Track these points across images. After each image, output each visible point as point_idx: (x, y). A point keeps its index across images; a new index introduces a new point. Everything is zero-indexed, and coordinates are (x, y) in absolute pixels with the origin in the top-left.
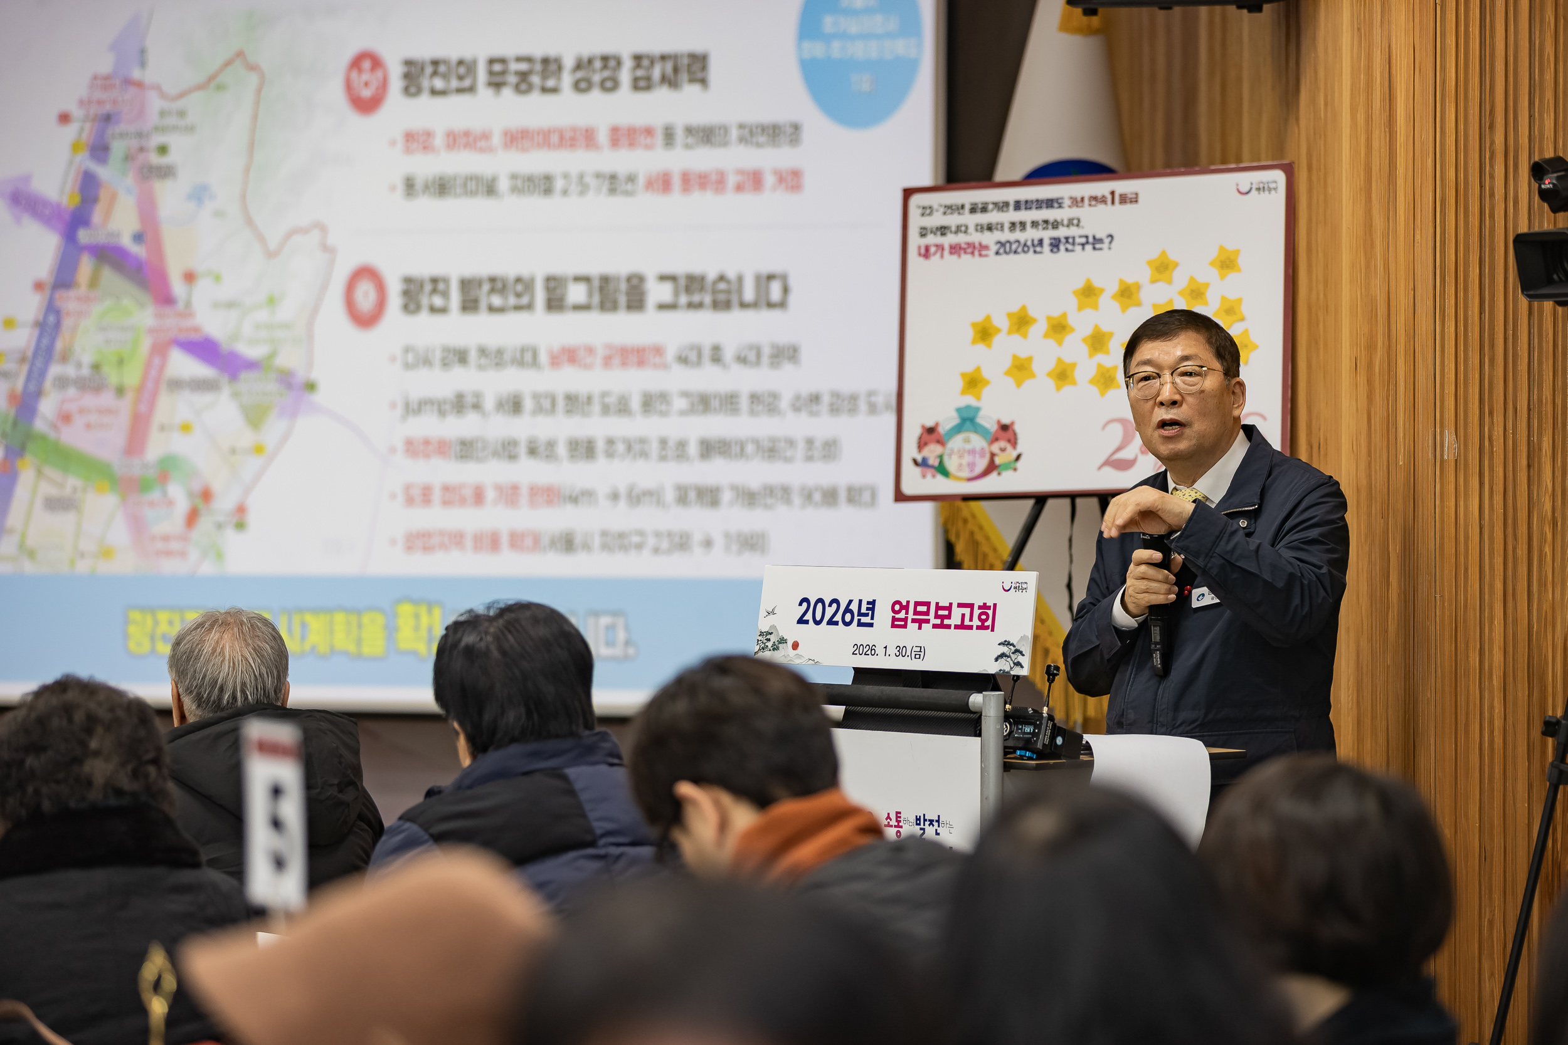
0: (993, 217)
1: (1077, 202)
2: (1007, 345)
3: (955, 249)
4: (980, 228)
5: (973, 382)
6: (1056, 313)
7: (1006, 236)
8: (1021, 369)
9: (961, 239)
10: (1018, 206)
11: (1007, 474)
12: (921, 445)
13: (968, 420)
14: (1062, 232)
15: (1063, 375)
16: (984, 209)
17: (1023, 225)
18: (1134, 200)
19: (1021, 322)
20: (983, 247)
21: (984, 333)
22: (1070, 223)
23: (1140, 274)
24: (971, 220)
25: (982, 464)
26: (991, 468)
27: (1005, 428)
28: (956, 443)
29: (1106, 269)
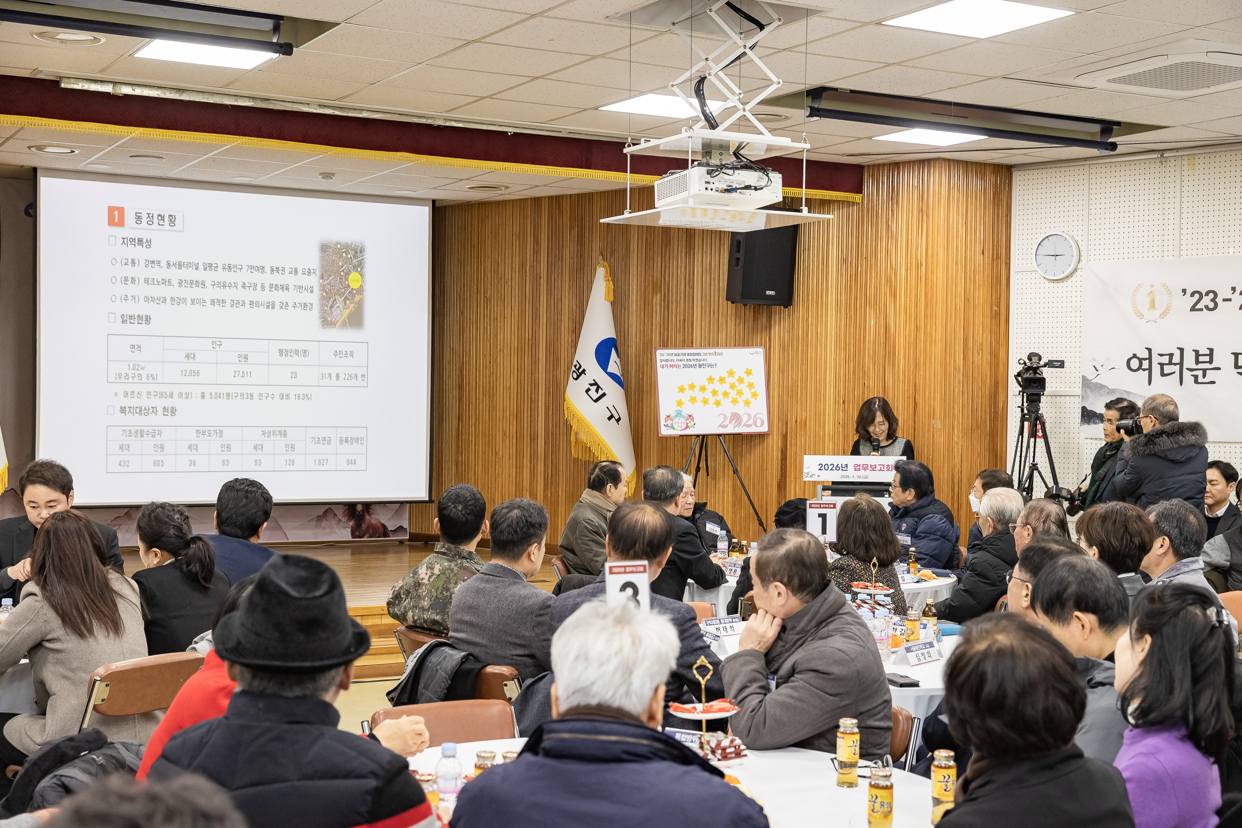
0: (681, 357)
1: (705, 354)
2: (688, 393)
3: (671, 366)
4: (678, 360)
5: (680, 403)
6: (702, 385)
7: (685, 363)
8: (693, 400)
9: (672, 363)
10: (688, 355)
11: (692, 429)
12: (666, 421)
13: (679, 414)
14: (702, 362)
15: (705, 402)
16: (679, 355)
17: (690, 360)
18: (722, 354)
19: (692, 387)
20: (679, 366)
21: (682, 390)
22: (704, 360)
23: (725, 375)
24: (676, 358)
25: (684, 426)
26: (687, 427)
27: (690, 416)
28: (676, 420)
29: (715, 373)
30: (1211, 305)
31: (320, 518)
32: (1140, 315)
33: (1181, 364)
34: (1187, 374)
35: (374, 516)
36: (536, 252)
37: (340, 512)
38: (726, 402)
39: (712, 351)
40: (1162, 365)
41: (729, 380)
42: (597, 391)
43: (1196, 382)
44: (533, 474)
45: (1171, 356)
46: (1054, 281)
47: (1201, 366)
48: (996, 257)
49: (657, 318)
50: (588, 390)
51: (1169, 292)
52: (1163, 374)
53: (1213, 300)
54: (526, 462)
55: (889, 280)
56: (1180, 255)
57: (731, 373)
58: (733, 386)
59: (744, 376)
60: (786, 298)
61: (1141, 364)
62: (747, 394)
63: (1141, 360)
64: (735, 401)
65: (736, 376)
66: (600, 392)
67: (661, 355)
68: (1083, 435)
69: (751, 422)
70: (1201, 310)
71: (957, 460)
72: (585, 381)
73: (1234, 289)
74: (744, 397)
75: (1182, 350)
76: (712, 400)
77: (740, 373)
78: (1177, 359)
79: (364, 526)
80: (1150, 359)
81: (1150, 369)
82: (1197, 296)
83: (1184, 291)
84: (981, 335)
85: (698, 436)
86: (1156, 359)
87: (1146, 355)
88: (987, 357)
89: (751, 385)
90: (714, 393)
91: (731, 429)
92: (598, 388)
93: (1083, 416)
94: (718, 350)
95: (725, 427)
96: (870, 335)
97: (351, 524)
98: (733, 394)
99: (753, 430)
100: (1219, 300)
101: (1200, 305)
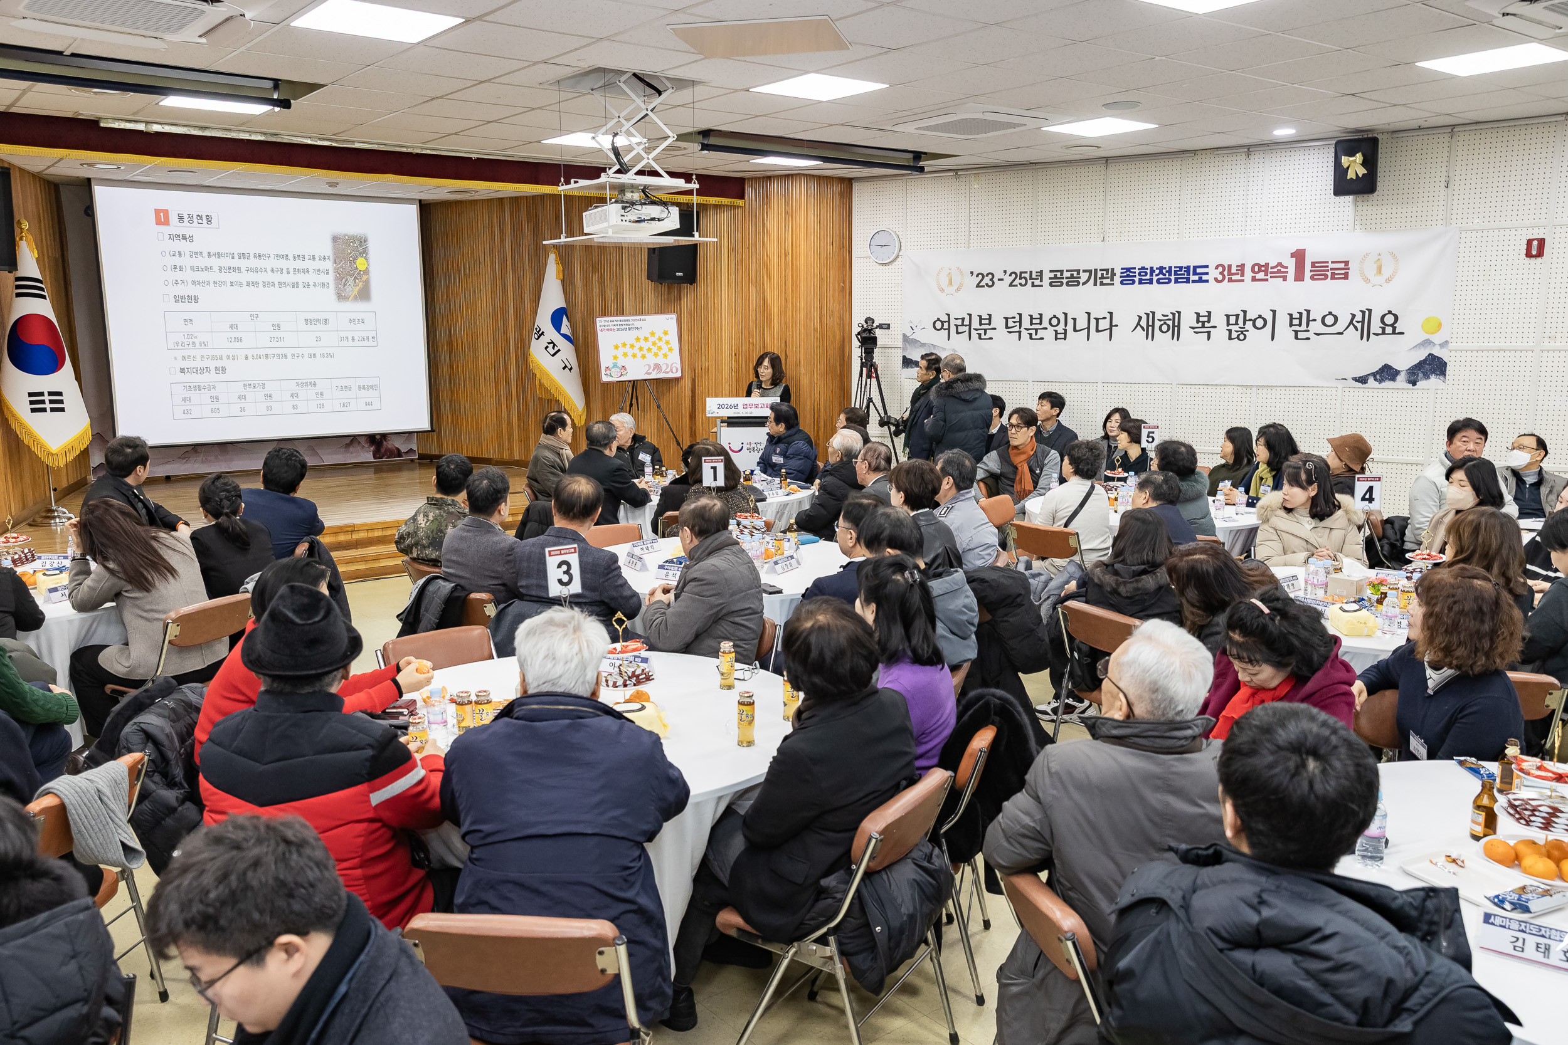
0: (615, 323)
1: (633, 320)
2: (621, 350)
3: (608, 330)
4: (613, 325)
5: (615, 357)
6: (631, 343)
7: (618, 327)
8: (625, 355)
9: (609, 327)
10: (620, 321)
11: (625, 376)
12: (606, 371)
13: (615, 365)
15: (634, 356)
16: (613, 321)
17: (622, 325)
18: (645, 320)
19: (624, 345)
20: (614, 330)
21: (616, 347)
22: (632, 325)
23: (648, 335)
24: (611, 324)
25: (620, 374)
26: (622, 375)
27: (623, 368)
28: (613, 370)
29: (641, 334)
30: (990, 283)
31: (347, 446)
32: (942, 290)
33: (970, 325)
34: (973, 332)
35: (390, 442)
36: (502, 240)
37: (363, 440)
38: (649, 356)
39: (638, 317)
40: (957, 326)
41: (652, 339)
42: (553, 348)
43: (980, 338)
44: (509, 408)
45: (963, 319)
46: (882, 264)
47: (983, 327)
48: (842, 247)
49: (596, 291)
50: (547, 348)
51: (962, 274)
52: (958, 333)
53: (991, 280)
54: (504, 400)
55: (765, 265)
56: (969, 247)
57: (653, 334)
58: (654, 344)
59: (662, 335)
60: (691, 278)
61: (943, 325)
62: (665, 349)
63: (942, 323)
64: (656, 355)
65: (657, 336)
66: (556, 349)
67: (600, 321)
68: (903, 376)
69: (668, 370)
70: (984, 286)
71: (817, 396)
72: (544, 340)
73: (1005, 272)
74: (663, 352)
75: (970, 315)
76: (639, 354)
77: (659, 333)
78: (967, 322)
79: (383, 450)
80: (949, 321)
81: (949, 329)
82: (980, 276)
83: (972, 273)
84: (832, 305)
85: (630, 381)
86: (953, 322)
87: (946, 319)
88: (836, 320)
89: (667, 342)
90: (641, 349)
91: (654, 376)
92: (554, 345)
93: (903, 362)
94: (642, 317)
95: (650, 374)
96: (753, 306)
97: (372, 448)
98: (655, 349)
99: (670, 375)
100: (995, 279)
101: (982, 284)
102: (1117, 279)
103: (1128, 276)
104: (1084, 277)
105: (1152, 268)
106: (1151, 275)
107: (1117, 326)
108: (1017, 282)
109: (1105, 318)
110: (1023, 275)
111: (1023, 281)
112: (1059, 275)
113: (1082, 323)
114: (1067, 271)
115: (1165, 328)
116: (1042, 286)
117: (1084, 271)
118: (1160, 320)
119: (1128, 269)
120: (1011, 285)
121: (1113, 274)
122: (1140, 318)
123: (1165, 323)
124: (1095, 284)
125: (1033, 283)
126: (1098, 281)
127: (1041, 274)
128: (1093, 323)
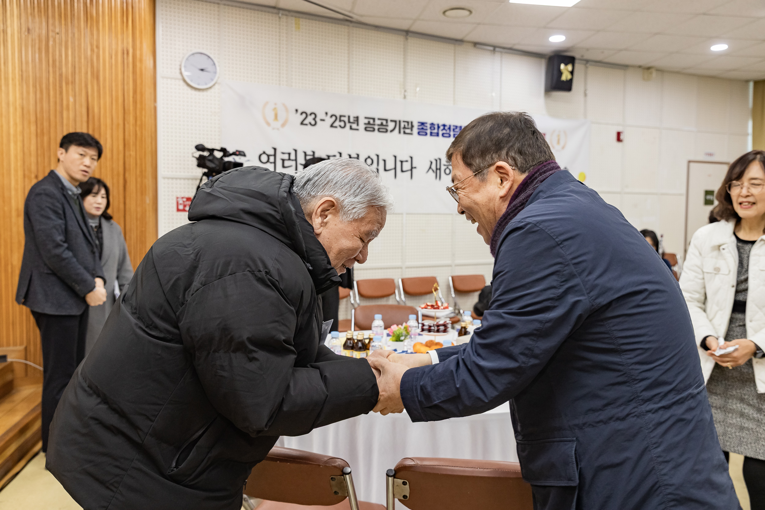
30: (313, 122)
32: (268, 124)
33: (296, 160)
40: (283, 160)
45: (289, 154)
46: (200, 90)
51: (287, 110)
52: (283, 167)
53: (314, 119)
56: (291, 86)
61: (268, 159)
63: (268, 156)
70: (306, 125)
73: (326, 113)
75: (296, 151)
78: (293, 157)
80: (275, 155)
81: (275, 163)
82: (304, 115)
83: (297, 111)
86: (279, 156)
87: (272, 152)
100: (318, 119)
101: (306, 122)
102: (415, 130)
103: (422, 129)
104: (391, 125)
105: (438, 125)
106: (438, 130)
107: (415, 168)
108: (337, 124)
109: (407, 161)
110: (342, 118)
111: (342, 124)
112: (372, 121)
113: (390, 165)
114: (379, 119)
115: (448, 171)
116: (357, 130)
117: (392, 121)
118: (445, 165)
119: (423, 124)
120: (332, 126)
121: (412, 126)
122: (431, 163)
123: (448, 168)
124: (400, 132)
125: (351, 127)
126: (402, 131)
127: (357, 119)
128: (399, 164)
